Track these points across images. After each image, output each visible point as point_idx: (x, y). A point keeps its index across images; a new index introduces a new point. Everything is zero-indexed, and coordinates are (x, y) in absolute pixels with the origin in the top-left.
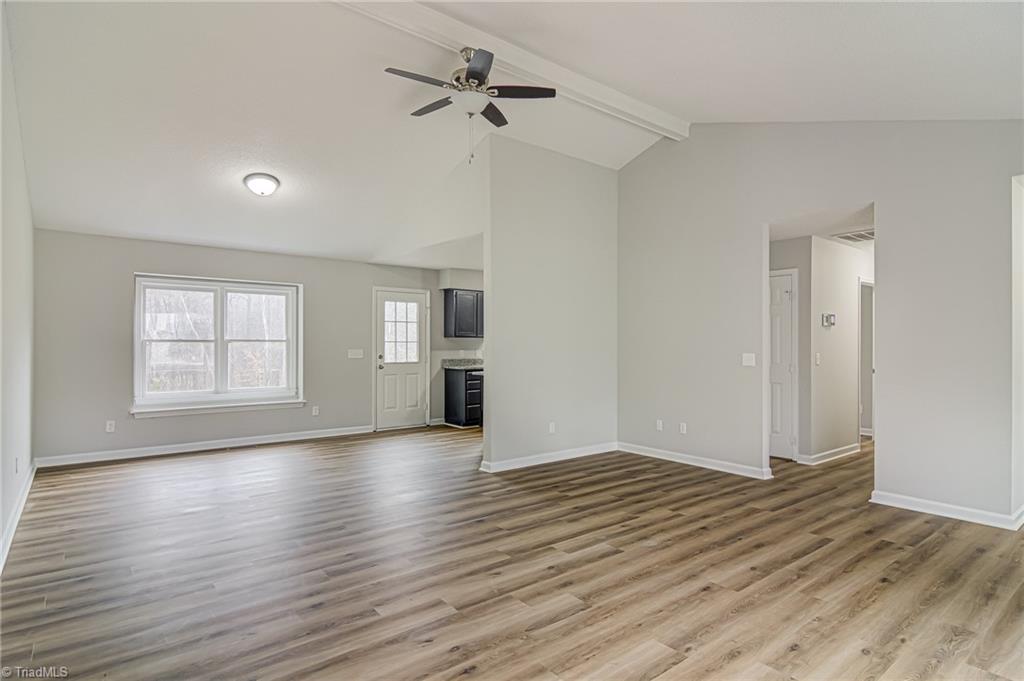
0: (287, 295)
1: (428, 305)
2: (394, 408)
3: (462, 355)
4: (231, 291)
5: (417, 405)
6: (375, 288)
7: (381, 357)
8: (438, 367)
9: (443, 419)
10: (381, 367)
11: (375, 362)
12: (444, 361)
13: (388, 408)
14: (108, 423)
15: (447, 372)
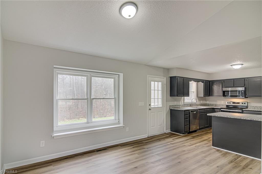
0: (114, 78)
1: (165, 83)
2: (154, 126)
3: (175, 103)
4: (93, 76)
5: (161, 125)
6: (148, 76)
7: (150, 105)
8: (168, 109)
9: (170, 130)
10: (150, 109)
11: (148, 107)
12: (170, 106)
13: (152, 127)
14: (41, 142)
15: (171, 110)
